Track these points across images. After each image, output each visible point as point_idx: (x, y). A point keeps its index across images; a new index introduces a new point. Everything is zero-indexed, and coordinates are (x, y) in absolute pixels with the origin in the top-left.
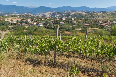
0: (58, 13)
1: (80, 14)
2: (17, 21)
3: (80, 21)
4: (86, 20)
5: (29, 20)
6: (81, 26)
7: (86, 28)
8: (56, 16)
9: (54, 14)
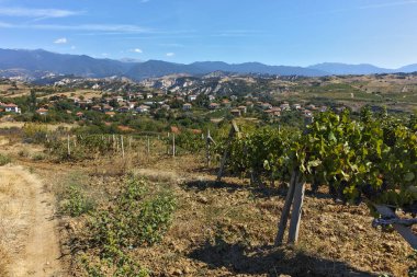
1: (241, 81)
2: (94, 99)
3: (226, 101)
4: (238, 101)
5: (120, 99)
7: (233, 117)
8: (185, 85)
9: (181, 81)
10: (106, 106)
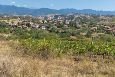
0: (61, 16)
1: (84, 17)
2: (18, 23)
3: (85, 25)
4: (91, 24)
5: (31, 23)
6: (86, 30)
7: (92, 33)
8: (58, 19)
9: (56, 17)
10: (25, 26)
